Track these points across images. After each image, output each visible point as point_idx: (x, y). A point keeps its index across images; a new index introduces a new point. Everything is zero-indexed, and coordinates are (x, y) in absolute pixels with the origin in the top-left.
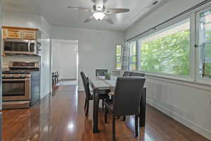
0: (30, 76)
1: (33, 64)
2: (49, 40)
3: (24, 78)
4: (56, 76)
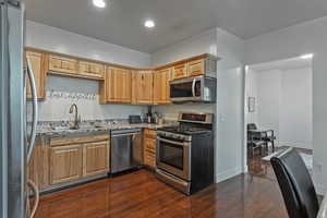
0: (190, 138)
1: (203, 117)
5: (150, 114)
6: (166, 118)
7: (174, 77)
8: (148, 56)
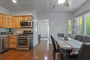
0: (29, 37)
1: (31, 31)
2: (37, 21)
3: (27, 38)
4: (40, 36)
5: (10, 31)
6: (17, 32)
7: (21, 20)
8: (9, 11)
